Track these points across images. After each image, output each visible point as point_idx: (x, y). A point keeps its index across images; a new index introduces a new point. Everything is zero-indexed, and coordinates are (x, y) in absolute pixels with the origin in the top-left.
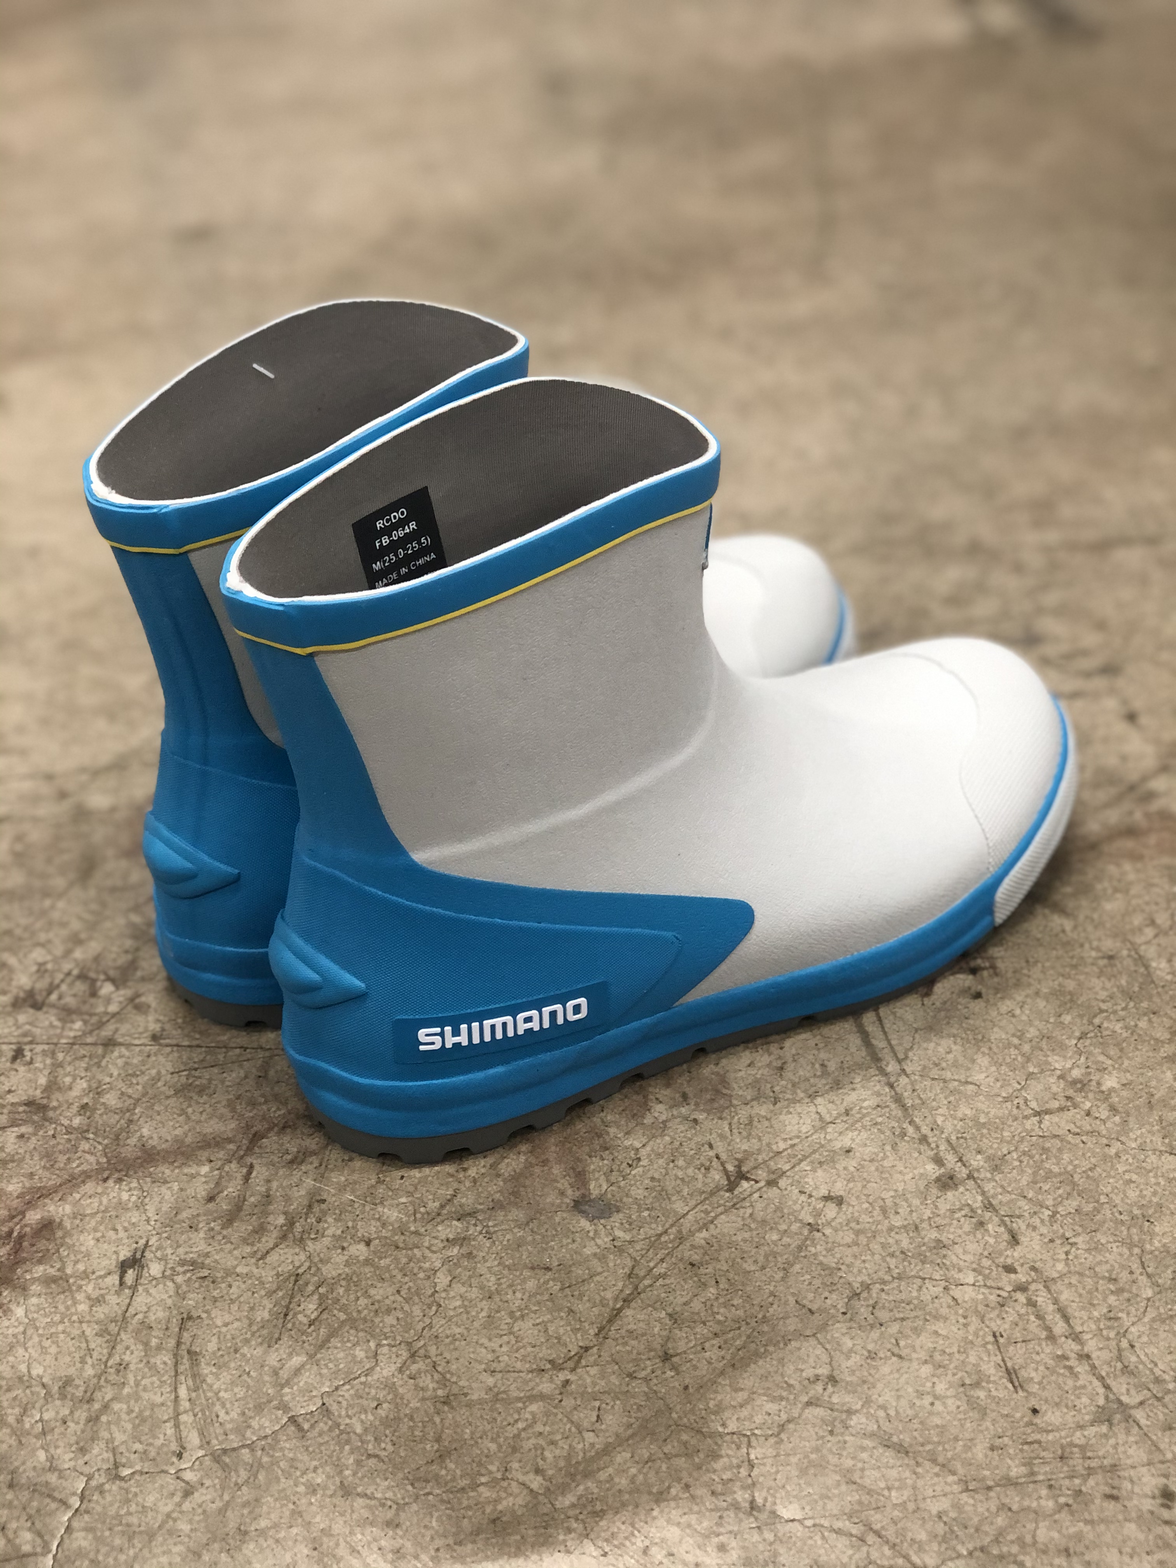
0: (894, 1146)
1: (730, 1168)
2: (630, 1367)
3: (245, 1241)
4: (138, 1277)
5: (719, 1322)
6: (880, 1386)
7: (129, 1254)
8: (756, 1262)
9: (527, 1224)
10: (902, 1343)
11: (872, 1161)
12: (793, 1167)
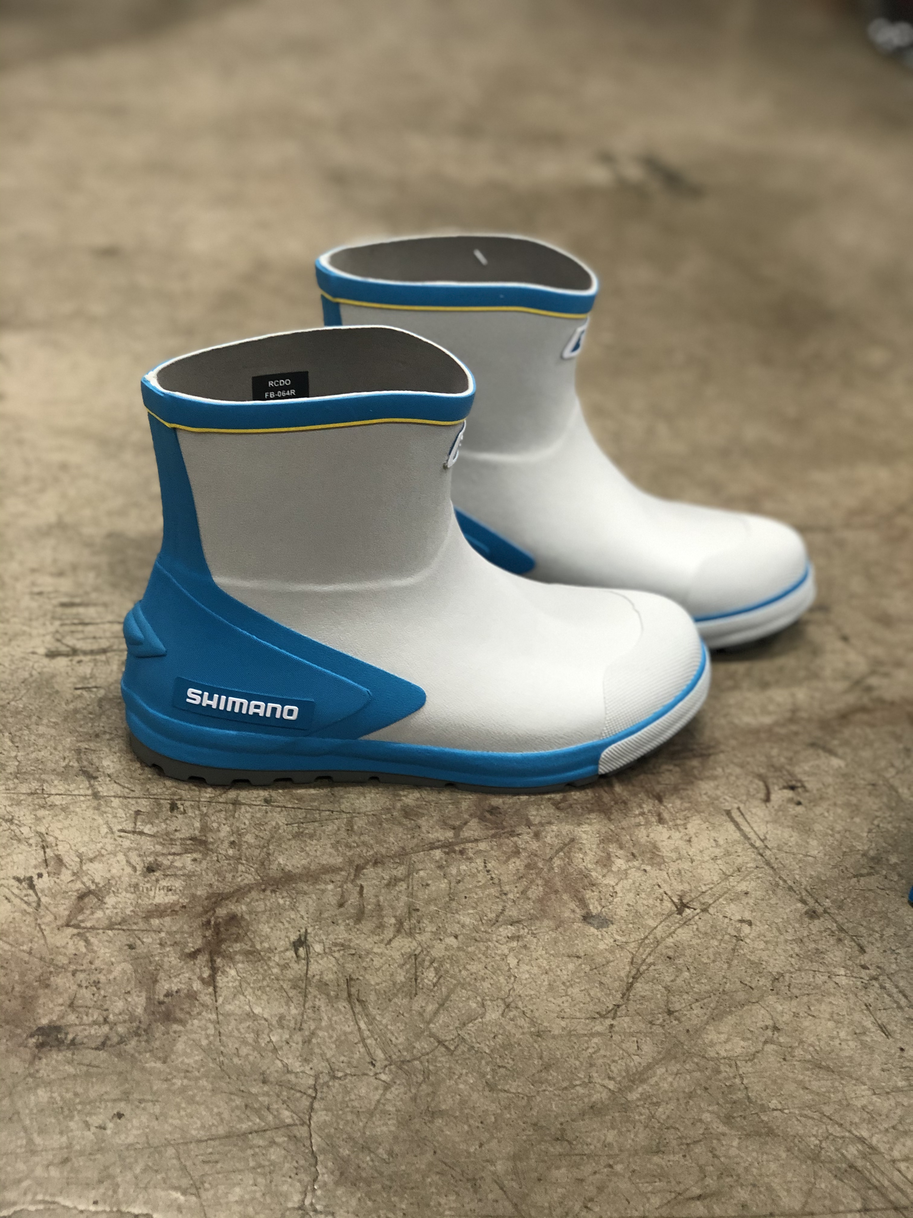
0: (774, 892)
1: (676, 900)
2: (649, 1018)
3: (373, 932)
4: (308, 953)
5: (696, 993)
6: (806, 1033)
7: (296, 938)
8: (708, 958)
9: (556, 929)
10: (812, 1008)
11: (763, 900)
12: (715, 902)
